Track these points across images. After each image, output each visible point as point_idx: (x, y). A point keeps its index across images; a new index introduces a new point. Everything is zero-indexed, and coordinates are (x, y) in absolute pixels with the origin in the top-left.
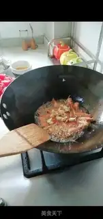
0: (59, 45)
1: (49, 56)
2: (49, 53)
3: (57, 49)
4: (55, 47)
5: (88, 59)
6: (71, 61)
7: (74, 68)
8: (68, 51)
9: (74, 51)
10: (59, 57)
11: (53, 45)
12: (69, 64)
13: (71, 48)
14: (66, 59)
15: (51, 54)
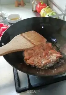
0: (40, 4)
1: (33, 11)
2: (33, 9)
3: (38, 6)
4: (37, 5)
5: (59, 12)
6: (48, 14)
7: (50, 19)
8: (46, 7)
9: (50, 7)
10: (40, 12)
11: (36, 3)
12: (46, 16)
13: (48, 5)
14: (45, 13)
15: (35, 9)
